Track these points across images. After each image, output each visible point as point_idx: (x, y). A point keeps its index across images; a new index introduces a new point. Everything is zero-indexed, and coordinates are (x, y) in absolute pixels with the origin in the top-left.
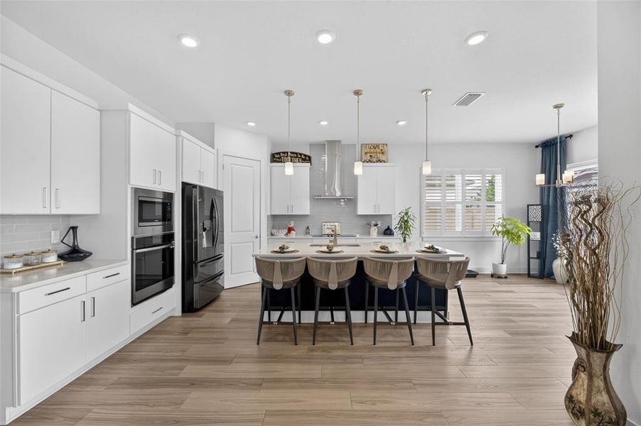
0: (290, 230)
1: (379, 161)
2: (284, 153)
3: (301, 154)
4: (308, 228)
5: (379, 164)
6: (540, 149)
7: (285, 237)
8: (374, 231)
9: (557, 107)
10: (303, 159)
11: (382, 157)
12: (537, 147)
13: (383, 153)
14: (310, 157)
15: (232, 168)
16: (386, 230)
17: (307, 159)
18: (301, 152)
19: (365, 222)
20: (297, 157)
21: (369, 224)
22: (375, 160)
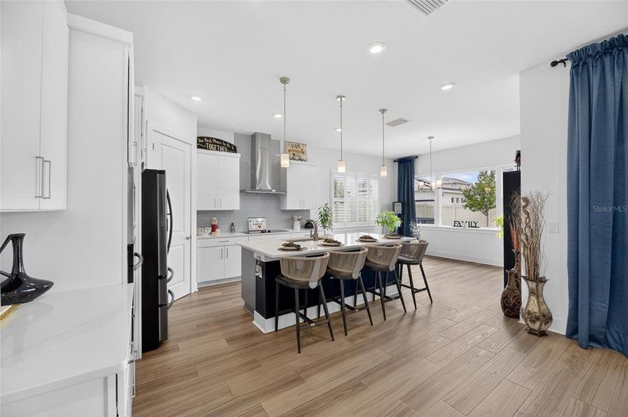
0: (214, 228)
1: (301, 160)
2: (208, 138)
3: (226, 143)
4: (233, 224)
5: (300, 162)
6: (397, 163)
7: (209, 236)
8: (297, 225)
9: (430, 138)
10: (228, 148)
11: (303, 156)
12: (395, 161)
13: (303, 153)
14: (235, 147)
15: (162, 149)
16: (307, 224)
17: (233, 148)
18: (226, 140)
19: (289, 217)
20: (222, 145)
21: (293, 219)
22: (297, 158)
